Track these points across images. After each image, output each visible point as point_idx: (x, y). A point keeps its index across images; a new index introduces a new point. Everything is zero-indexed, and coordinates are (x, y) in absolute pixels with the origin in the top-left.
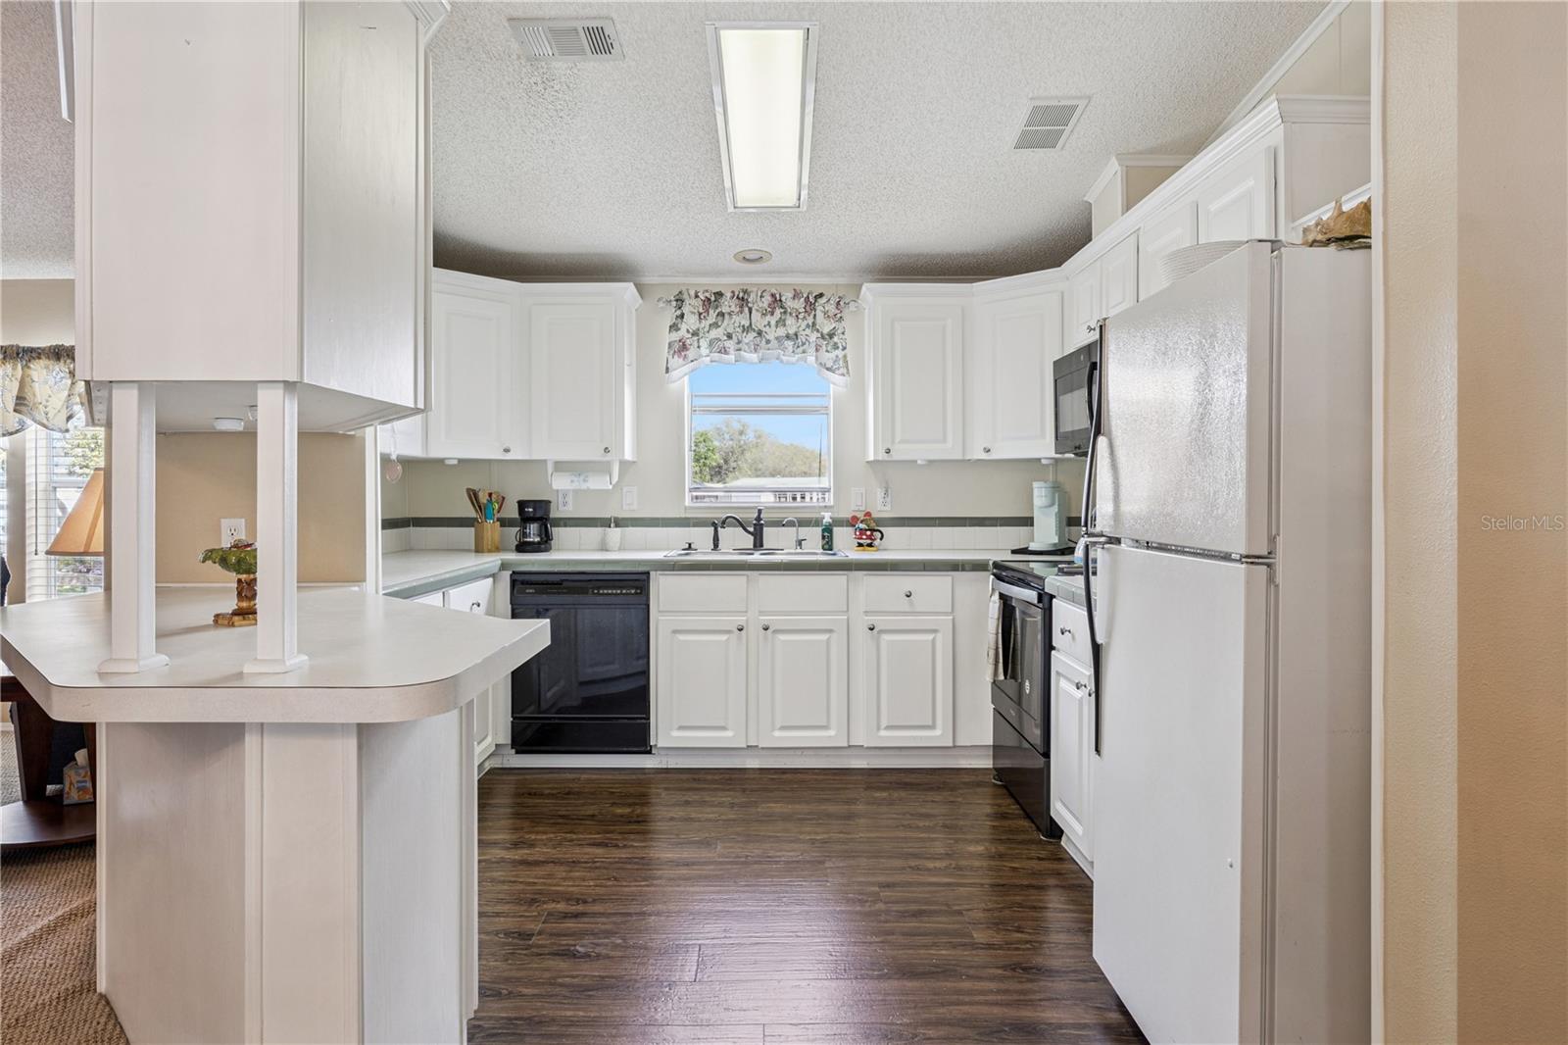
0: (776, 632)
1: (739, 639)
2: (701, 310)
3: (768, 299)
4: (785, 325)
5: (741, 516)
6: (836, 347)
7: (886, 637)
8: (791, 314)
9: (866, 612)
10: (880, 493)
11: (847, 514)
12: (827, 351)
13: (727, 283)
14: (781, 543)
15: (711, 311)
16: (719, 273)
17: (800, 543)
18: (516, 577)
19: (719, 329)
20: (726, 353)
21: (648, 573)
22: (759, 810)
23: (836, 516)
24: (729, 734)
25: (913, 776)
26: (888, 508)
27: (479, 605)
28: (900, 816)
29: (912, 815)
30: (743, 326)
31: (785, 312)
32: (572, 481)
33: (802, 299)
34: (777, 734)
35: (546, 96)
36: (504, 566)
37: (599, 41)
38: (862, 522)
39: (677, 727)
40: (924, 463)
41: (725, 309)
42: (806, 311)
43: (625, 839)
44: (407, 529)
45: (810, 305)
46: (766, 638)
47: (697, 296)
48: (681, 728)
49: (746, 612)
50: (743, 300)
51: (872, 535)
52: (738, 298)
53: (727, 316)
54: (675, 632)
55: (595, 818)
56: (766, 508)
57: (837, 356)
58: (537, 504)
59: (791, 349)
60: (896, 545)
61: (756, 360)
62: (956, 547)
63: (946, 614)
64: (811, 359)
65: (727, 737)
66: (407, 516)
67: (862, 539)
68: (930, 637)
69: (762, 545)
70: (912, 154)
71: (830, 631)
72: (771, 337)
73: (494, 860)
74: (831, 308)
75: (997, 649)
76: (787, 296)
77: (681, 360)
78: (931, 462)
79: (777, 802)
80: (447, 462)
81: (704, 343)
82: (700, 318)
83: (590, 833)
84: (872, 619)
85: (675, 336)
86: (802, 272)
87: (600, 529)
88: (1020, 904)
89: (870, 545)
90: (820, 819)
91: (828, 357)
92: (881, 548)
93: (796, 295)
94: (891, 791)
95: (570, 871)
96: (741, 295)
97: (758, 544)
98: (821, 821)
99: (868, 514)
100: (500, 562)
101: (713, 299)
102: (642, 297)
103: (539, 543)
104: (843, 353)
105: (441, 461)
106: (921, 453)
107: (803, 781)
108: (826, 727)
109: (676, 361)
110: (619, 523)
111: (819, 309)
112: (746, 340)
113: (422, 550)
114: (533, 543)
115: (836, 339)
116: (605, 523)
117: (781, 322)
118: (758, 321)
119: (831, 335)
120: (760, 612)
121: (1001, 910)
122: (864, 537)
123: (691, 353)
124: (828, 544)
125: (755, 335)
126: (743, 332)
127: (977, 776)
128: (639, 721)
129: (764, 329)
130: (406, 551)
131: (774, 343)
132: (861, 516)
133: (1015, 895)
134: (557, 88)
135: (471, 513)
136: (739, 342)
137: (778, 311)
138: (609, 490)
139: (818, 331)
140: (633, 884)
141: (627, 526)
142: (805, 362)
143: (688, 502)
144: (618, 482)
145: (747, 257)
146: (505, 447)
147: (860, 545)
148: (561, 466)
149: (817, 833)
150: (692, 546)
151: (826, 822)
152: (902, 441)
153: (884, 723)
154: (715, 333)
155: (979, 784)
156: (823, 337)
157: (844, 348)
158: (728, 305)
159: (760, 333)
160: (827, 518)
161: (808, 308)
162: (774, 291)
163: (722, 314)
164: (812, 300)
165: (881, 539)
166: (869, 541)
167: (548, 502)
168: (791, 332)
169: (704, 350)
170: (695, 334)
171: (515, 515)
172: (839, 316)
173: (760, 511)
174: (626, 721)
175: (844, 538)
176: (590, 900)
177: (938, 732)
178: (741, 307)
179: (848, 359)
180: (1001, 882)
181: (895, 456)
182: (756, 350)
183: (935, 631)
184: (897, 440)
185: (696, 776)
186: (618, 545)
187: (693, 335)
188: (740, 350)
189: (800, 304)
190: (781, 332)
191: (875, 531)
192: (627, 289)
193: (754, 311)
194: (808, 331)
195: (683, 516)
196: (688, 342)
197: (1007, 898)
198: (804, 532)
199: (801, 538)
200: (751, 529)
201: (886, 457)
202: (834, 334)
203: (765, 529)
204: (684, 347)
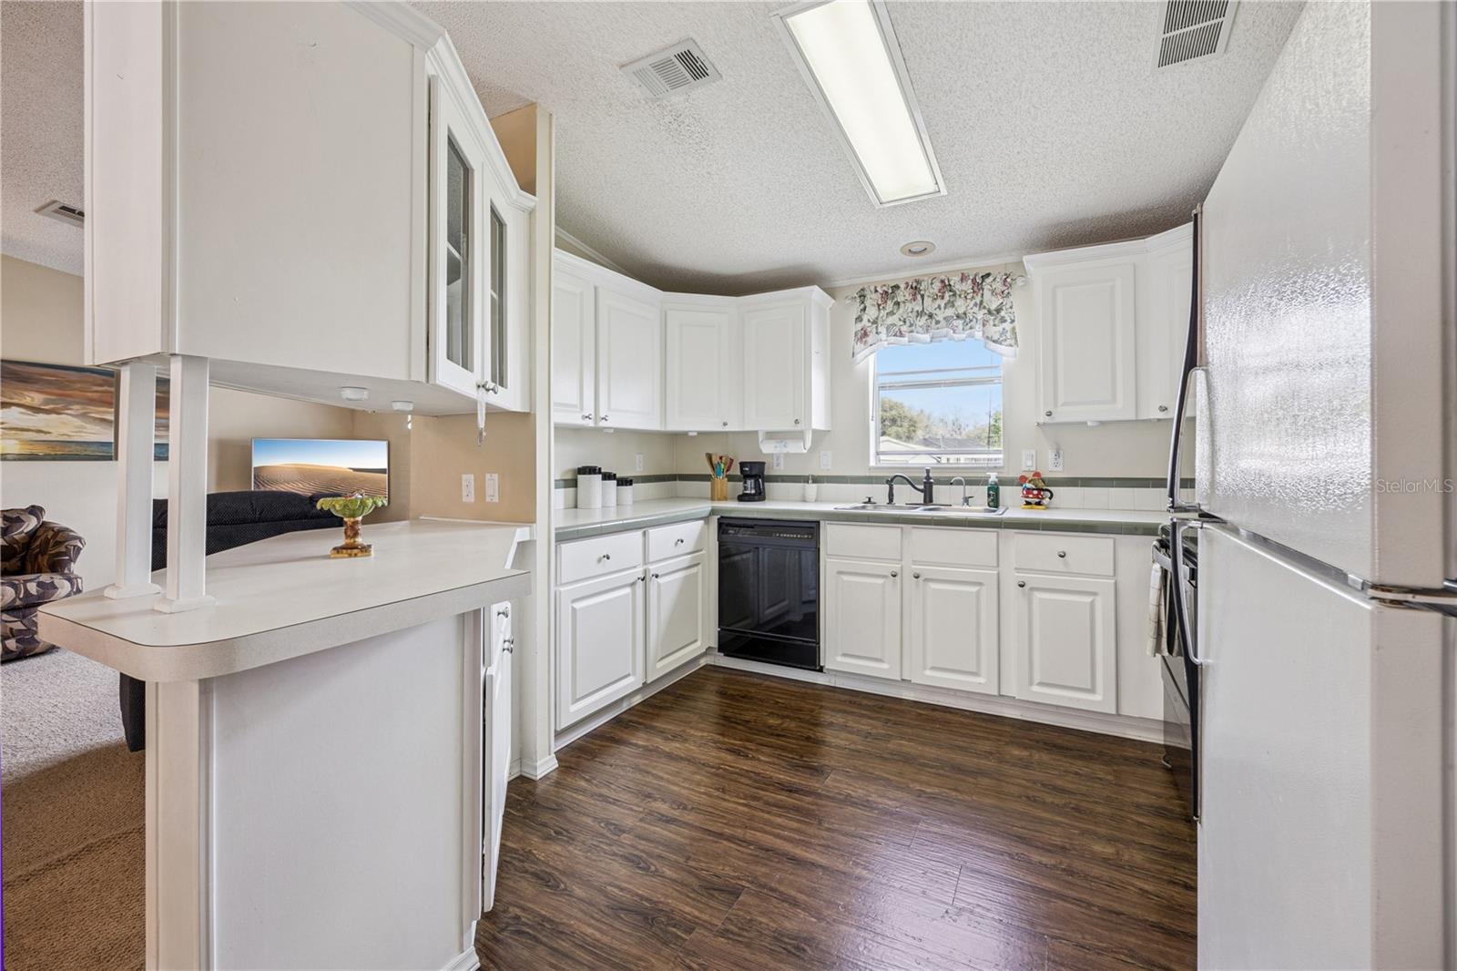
0: (926, 580)
1: (894, 582)
2: (880, 302)
3: (937, 285)
4: (953, 306)
5: (911, 475)
6: (1003, 320)
7: (1038, 595)
8: (960, 296)
9: (1016, 569)
10: (1051, 455)
11: (1015, 474)
12: (995, 325)
13: (902, 277)
14: (950, 501)
15: (889, 302)
16: (896, 270)
17: (966, 500)
18: (722, 521)
19: (894, 317)
20: (901, 335)
21: (819, 522)
22: (889, 745)
23: (1001, 475)
24: (885, 666)
25: (1068, 737)
26: (1060, 468)
27: (682, 541)
28: (1029, 785)
29: (1044, 785)
30: (917, 312)
31: (954, 295)
32: (776, 447)
33: (970, 281)
34: (928, 673)
35: (683, 132)
36: (713, 512)
37: (693, 66)
38: (1030, 482)
39: (841, 653)
40: (1095, 424)
41: (900, 299)
42: (974, 292)
43: (757, 751)
44: (674, 482)
45: (978, 286)
46: (917, 586)
47: (876, 291)
48: (845, 655)
49: (901, 560)
50: (915, 289)
51: (1039, 494)
52: (912, 287)
53: (902, 305)
54: (840, 573)
55: (749, 725)
56: (932, 468)
57: (1004, 329)
58: (751, 464)
59: (961, 327)
60: (1067, 504)
61: (929, 340)
62: (1137, 508)
63: (1108, 577)
64: (979, 334)
65: (884, 669)
66: (675, 473)
67: (1028, 497)
68: (1088, 599)
69: (931, 501)
70: (1034, 106)
71: (980, 584)
72: (940, 318)
73: (651, 747)
74: (998, 286)
75: (1159, 622)
76: (955, 280)
77: (862, 345)
78: (1102, 423)
79: (910, 740)
80: (690, 434)
81: (882, 329)
82: (879, 309)
83: (735, 739)
84: (1023, 577)
85: (859, 326)
86: (970, 257)
87: (802, 484)
88: (1131, 950)
89: (1039, 504)
90: (942, 768)
91: (994, 331)
92: (1051, 506)
93: (964, 278)
94: (1034, 751)
95: (695, 773)
96: (914, 285)
97: (928, 499)
98: (941, 772)
99: (1037, 474)
100: (710, 509)
101: (890, 291)
102: (834, 298)
103: (754, 495)
104: (1012, 325)
105: (684, 434)
106: (1091, 414)
107: (947, 722)
108: (975, 674)
109: (859, 346)
110: (816, 480)
111: (986, 287)
112: (921, 324)
113: (684, 497)
114: (750, 494)
115: (1003, 313)
116: (804, 479)
117: (951, 304)
118: (930, 305)
119: (998, 311)
120: (913, 561)
121: (1100, 952)
122: (1031, 496)
123: (870, 339)
124: (994, 501)
125: (926, 317)
126: (917, 317)
127: (1144, 752)
128: (810, 644)
129: (934, 312)
130: (672, 497)
131: (943, 323)
132: (1030, 476)
133: (1129, 934)
134: (687, 121)
135: (709, 471)
136: (911, 325)
137: (947, 295)
138: (803, 454)
139: (984, 307)
140: (733, 799)
141: (823, 482)
142: (973, 337)
143: (872, 463)
144: (811, 448)
145: (913, 249)
146: (724, 421)
147: (1028, 503)
148: (771, 435)
149: (929, 784)
150: (872, 500)
151: (948, 774)
152: (1065, 404)
153: (1037, 679)
154: (890, 320)
155: (1143, 763)
156: (990, 312)
157: (1013, 321)
158: (903, 295)
159: (931, 316)
160: (993, 477)
161: (976, 289)
162: (943, 277)
163: (898, 304)
164: (979, 280)
165: (1050, 498)
166: (1037, 500)
167: (763, 463)
168: (961, 311)
169: (883, 336)
170: (875, 322)
171: (738, 472)
172: (1006, 292)
173: (928, 471)
174: (800, 643)
175: (1010, 495)
176: (690, 807)
177: (1098, 697)
178: (915, 295)
179: (1017, 330)
180: (1117, 907)
181: (1057, 418)
182: (927, 330)
183: (1095, 594)
184: (1060, 404)
185: (854, 699)
186: (814, 497)
187: (873, 323)
188: (912, 332)
189: (967, 286)
190: (950, 312)
191: (1043, 490)
192: (815, 292)
193: (926, 298)
194: (976, 309)
195: (868, 475)
196: (869, 329)
197: (1115, 935)
198: (970, 490)
199: (967, 496)
200: (922, 487)
201: (1048, 420)
202: (1001, 309)
203: (934, 486)
204: (865, 334)
